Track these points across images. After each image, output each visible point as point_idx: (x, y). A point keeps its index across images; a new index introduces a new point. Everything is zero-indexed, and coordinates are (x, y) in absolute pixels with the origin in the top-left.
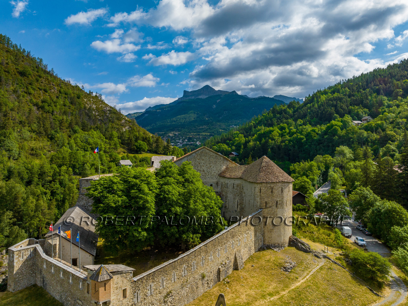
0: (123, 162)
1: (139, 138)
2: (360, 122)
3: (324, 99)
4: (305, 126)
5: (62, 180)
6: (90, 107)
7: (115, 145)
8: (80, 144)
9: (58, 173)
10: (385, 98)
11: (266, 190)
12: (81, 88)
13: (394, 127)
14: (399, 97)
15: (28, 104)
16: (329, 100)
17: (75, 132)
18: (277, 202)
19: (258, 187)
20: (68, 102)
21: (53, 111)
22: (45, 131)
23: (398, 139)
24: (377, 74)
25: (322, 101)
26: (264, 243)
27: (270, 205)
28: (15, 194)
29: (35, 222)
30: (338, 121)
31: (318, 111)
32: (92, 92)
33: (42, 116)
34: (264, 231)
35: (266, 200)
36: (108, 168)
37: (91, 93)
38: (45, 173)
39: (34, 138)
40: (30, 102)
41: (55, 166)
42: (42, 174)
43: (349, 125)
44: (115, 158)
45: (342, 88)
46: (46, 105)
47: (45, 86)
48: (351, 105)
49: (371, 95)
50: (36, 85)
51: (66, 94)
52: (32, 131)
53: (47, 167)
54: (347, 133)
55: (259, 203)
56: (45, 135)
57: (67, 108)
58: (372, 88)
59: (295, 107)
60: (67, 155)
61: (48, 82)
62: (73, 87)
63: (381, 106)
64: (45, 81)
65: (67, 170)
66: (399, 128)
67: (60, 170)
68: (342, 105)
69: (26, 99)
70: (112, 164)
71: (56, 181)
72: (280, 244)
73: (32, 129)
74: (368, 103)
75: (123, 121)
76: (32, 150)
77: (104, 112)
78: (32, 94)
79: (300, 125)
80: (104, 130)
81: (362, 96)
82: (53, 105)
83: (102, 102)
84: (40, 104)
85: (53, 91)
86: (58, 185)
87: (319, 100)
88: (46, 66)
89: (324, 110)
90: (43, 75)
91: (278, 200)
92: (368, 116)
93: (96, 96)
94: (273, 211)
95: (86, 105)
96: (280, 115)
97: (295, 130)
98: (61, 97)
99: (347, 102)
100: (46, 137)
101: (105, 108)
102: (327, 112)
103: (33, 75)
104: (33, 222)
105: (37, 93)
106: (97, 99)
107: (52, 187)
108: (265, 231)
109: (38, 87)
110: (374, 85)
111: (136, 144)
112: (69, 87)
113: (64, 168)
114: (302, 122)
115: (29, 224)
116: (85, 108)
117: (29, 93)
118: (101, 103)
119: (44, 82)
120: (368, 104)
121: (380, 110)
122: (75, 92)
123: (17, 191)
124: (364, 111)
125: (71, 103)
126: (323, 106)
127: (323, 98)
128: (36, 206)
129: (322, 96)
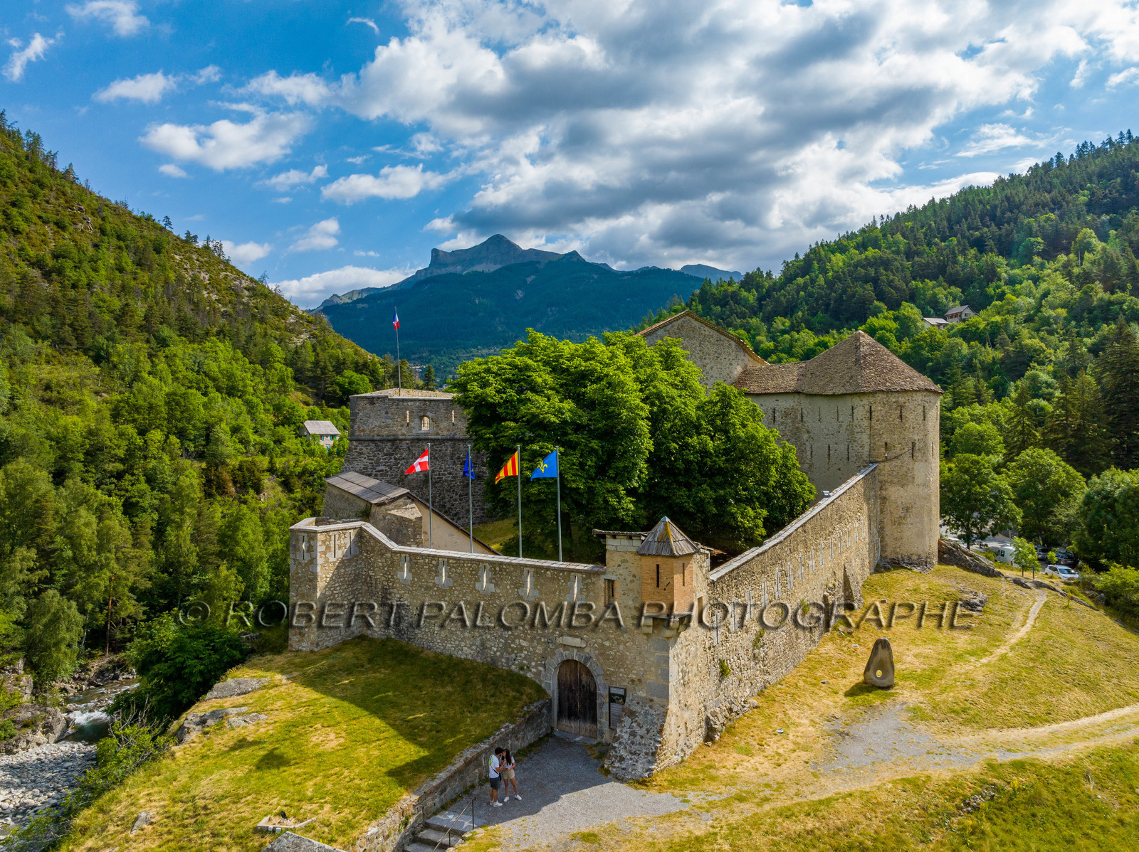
0: (312, 427)
1: (344, 363)
2: (942, 321)
3: (841, 264)
4: (798, 332)
5: (154, 469)
6: (194, 278)
7: (282, 380)
8: (185, 377)
9: (140, 449)
10: (1001, 260)
11: (887, 412)
12: (162, 224)
13: (1038, 330)
14: (1036, 258)
15: (12, 261)
16: (856, 266)
17: (163, 343)
18: (914, 444)
19: (861, 406)
20: (128, 261)
21: (88, 284)
22: (77, 339)
23: (1053, 358)
24: (973, 200)
25: (836, 269)
26: (884, 555)
27: (898, 451)
28: (37, 501)
29: (102, 580)
30: (886, 318)
31: (828, 295)
32: (195, 237)
33: (64, 296)
34: (881, 522)
35: (886, 438)
36: (275, 442)
37: (191, 239)
38: (101, 449)
39: (47, 355)
40: (20, 256)
41: (130, 430)
42: (94, 454)
43: (916, 327)
44: (292, 414)
45: (885, 235)
46: (68, 264)
47: (57, 211)
48: (914, 279)
49: (963, 252)
50: (29, 207)
51: (119, 238)
52: (37, 335)
53: (108, 430)
54: (917, 348)
55: (866, 449)
56: (77, 349)
57: (128, 277)
58: (963, 236)
59: (763, 287)
60: (160, 401)
61: (66, 202)
62: (138, 219)
63: (992, 281)
64: (57, 199)
65: (165, 441)
66: (1051, 333)
67: (145, 442)
68: (891, 277)
69: (7, 248)
70: (285, 431)
71: (135, 472)
72: (923, 556)
73: (37, 332)
74: (957, 271)
75: (291, 319)
76: (48, 387)
77: (236, 292)
78: (20, 233)
79: (784, 332)
80: (243, 339)
81: (942, 255)
82: (86, 266)
83: (226, 263)
84: (50, 262)
85: (81, 227)
86: (144, 486)
87: (828, 266)
88: (51, 157)
89: (844, 292)
90: (48, 181)
91: (916, 438)
92: (962, 304)
93: (206, 248)
94: (905, 469)
95: (183, 272)
96: (722, 307)
97: (772, 344)
98: (106, 245)
99: (903, 271)
100: (81, 354)
101: (237, 283)
102: (854, 295)
103: (19, 179)
104: (92, 580)
105: (36, 232)
106: (211, 258)
107: (127, 491)
108: (885, 521)
109: (39, 214)
110: (969, 229)
111: (339, 379)
112: (127, 218)
113: (156, 435)
114: (788, 323)
115: (84, 588)
116: (180, 279)
117: (13, 230)
118: (222, 266)
119: (53, 200)
120: (959, 275)
121: (990, 291)
122: (145, 233)
123: (41, 492)
124: (951, 294)
125: (139, 264)
126: (840, 280)
127: (838, 260)
128: (100, 534)
129: (833, 258)
